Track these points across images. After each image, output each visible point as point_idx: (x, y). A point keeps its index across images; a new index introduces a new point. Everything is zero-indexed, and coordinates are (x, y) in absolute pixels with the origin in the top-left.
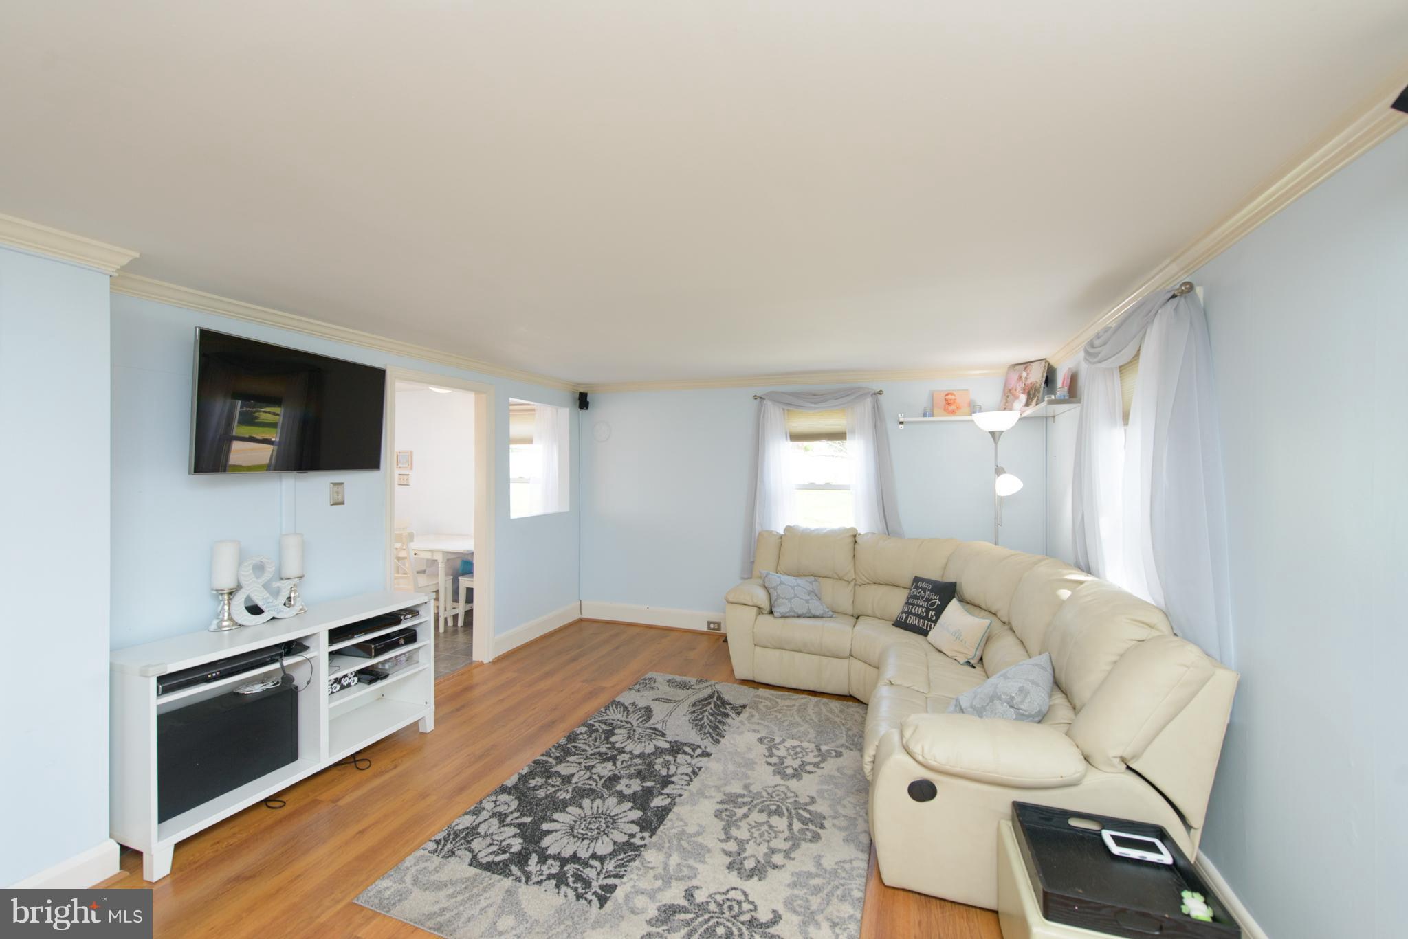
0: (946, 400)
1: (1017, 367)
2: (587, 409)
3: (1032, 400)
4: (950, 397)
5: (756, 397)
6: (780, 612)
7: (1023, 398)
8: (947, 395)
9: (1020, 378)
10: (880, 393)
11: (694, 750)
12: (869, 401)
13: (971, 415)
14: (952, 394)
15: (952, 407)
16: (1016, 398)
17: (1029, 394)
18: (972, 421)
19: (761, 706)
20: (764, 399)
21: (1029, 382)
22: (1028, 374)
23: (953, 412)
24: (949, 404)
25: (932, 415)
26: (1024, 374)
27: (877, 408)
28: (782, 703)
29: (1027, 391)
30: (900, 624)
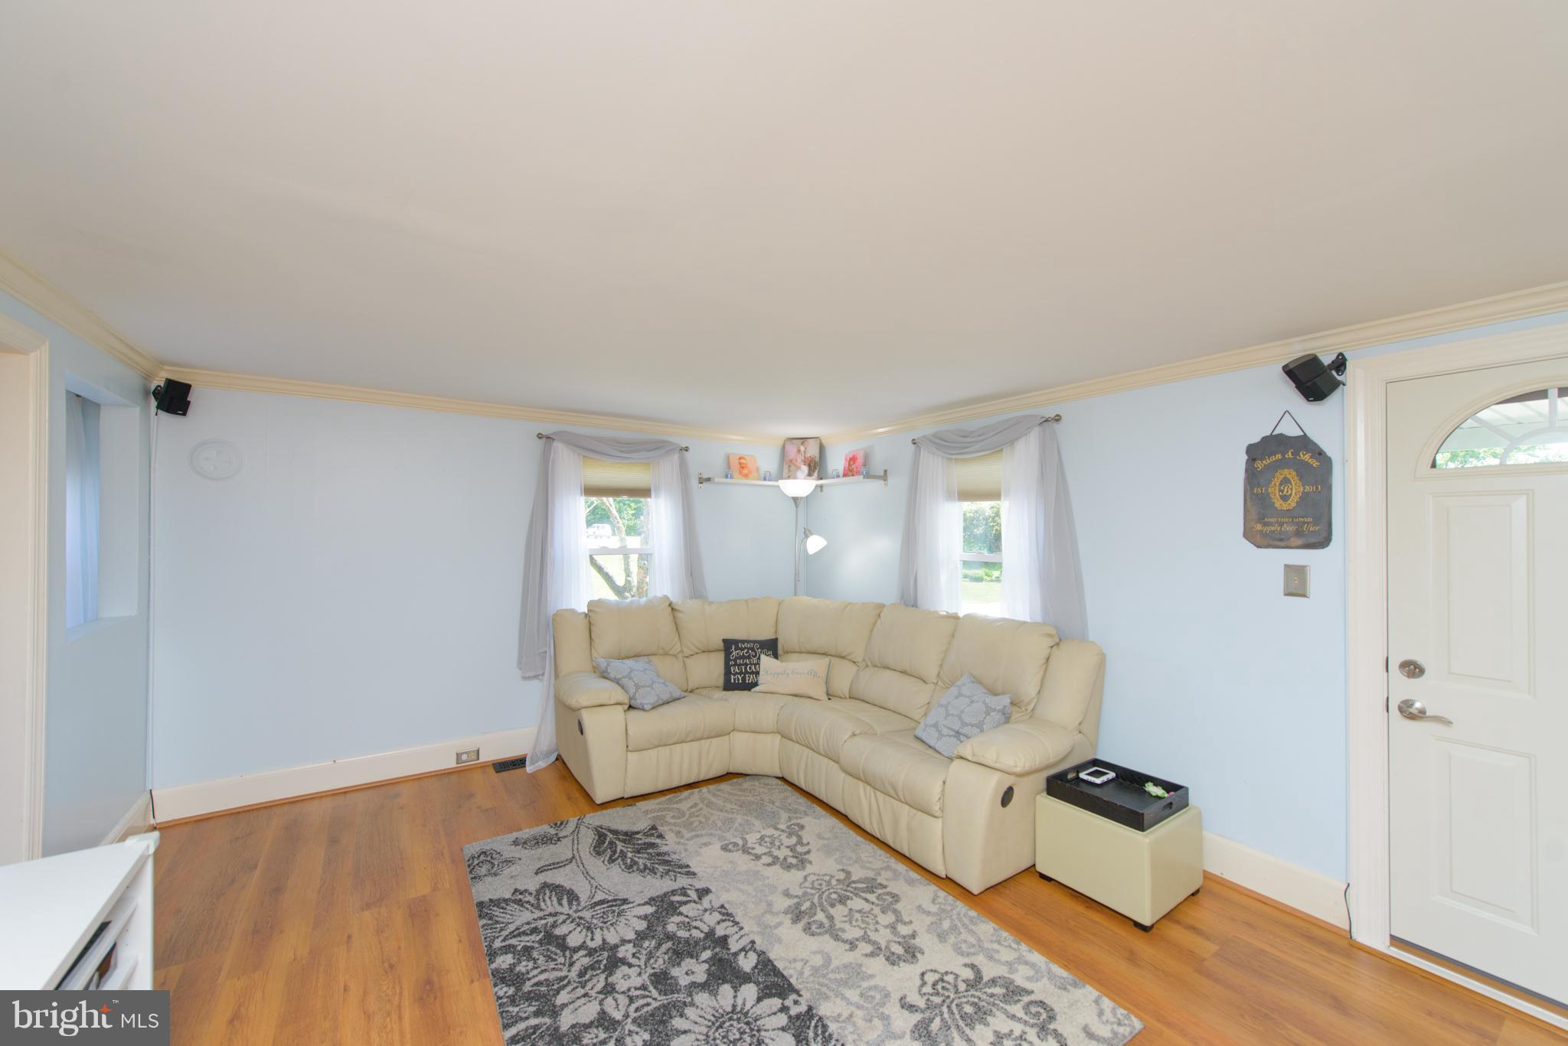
0: (740, 464)
1: (794, 441)
2: (184, 414)
3: (814, 472)
4: (742, 461)
5: (540, 436)
6: (649, 703)
7: (805, 469)
8: (740, 459)
9: (799, 451)
10: (686, 449)
11: (685, 894)
12: (676, 457)
13: (777, 481)
14: (744, 458)
15: (745, 471)
16: (799, 468)
17: (809, 466)
18: (778, 486)
19: (668, 819)
20: (554, 440)
21: (808, 455)
22: (806, 449)
23: (746, 476)
24: (743, 468)
25: (731, 478)
26: (802, 448)
27: (683, 465)
28: (684, 806)
29: (807, 463)
30: (728, 686)
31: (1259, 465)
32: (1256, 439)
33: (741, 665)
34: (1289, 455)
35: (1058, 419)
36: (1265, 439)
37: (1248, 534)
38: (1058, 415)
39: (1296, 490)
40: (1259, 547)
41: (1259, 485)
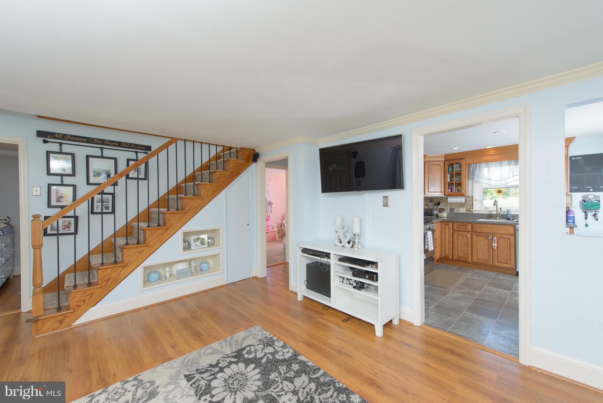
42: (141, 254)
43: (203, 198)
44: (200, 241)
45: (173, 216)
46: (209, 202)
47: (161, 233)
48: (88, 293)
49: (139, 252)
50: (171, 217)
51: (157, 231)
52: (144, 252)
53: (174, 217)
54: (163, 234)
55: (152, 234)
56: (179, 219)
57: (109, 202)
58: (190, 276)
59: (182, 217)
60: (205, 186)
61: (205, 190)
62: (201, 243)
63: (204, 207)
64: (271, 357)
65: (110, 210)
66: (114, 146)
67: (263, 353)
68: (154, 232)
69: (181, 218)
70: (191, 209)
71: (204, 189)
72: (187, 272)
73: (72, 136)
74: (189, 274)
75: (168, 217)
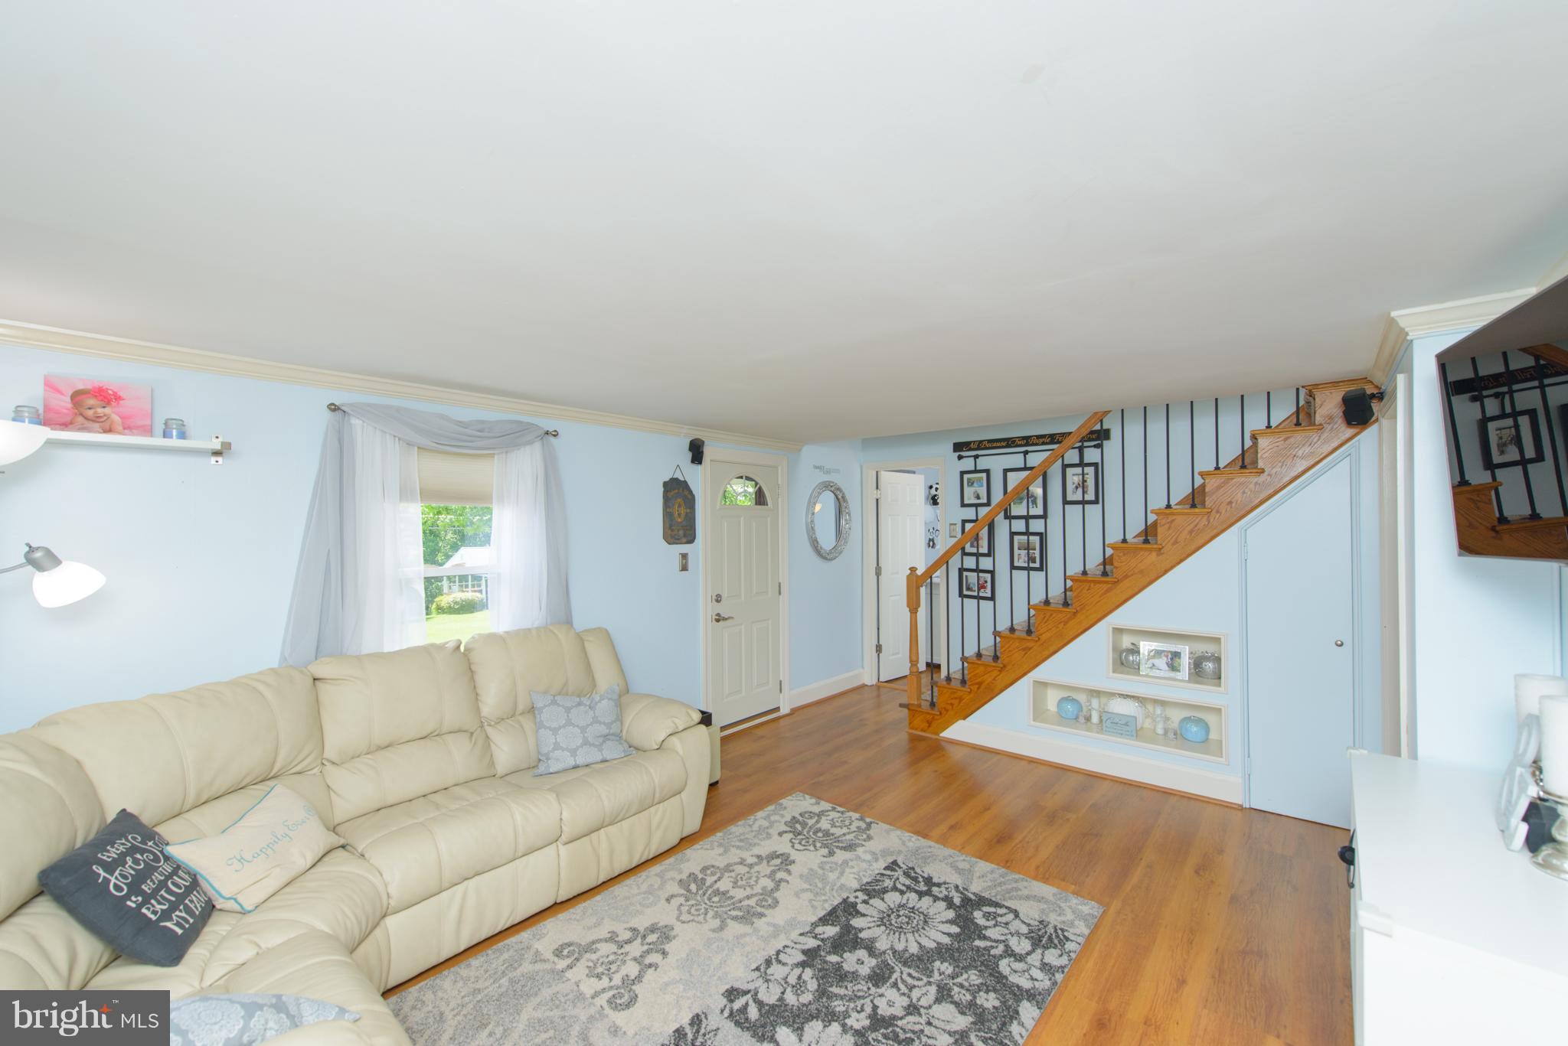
31: (670, 495)
32: (667, 479)
33: (156, 891)
34: (681, 491)
35: (556, 435)
36: (671, 479)
37: (665, 538)
38: (555, 431)
39: (683, 511)
40: (669, 544)
41: (669, 507)
42: (1026, 653)
43: (1160, 549)
44: (1165, 659)
45: (1087, 588)
46: (1182, 561)
47: (1063, 620)
48: (955, 696)
49: (1024, 649)
50: (1082, 590)
51: (1054, 616)
52: (1031, 651)
53: (1088, 590)
54: (1066, 623)
55: (1046, 619)
56: (1100, 597)
57: (1035, 549)
58: (1132, 736)
59: (1108, 591)
60: (1168, 518)
61: (1169, 528)
62: (1167, 664)
63: (1166, 572)
64: (999, 950)
65: (1037, 565)
66: (1043, 444)
67: (1003, 938)
68: (1050, 617)
69: (1105, 594)
70: (1129, 574)
71: (1167, 526)
72: (1126, 724)
73: (990, 441)
74: (1132, 731)
75: (1076, 589)
